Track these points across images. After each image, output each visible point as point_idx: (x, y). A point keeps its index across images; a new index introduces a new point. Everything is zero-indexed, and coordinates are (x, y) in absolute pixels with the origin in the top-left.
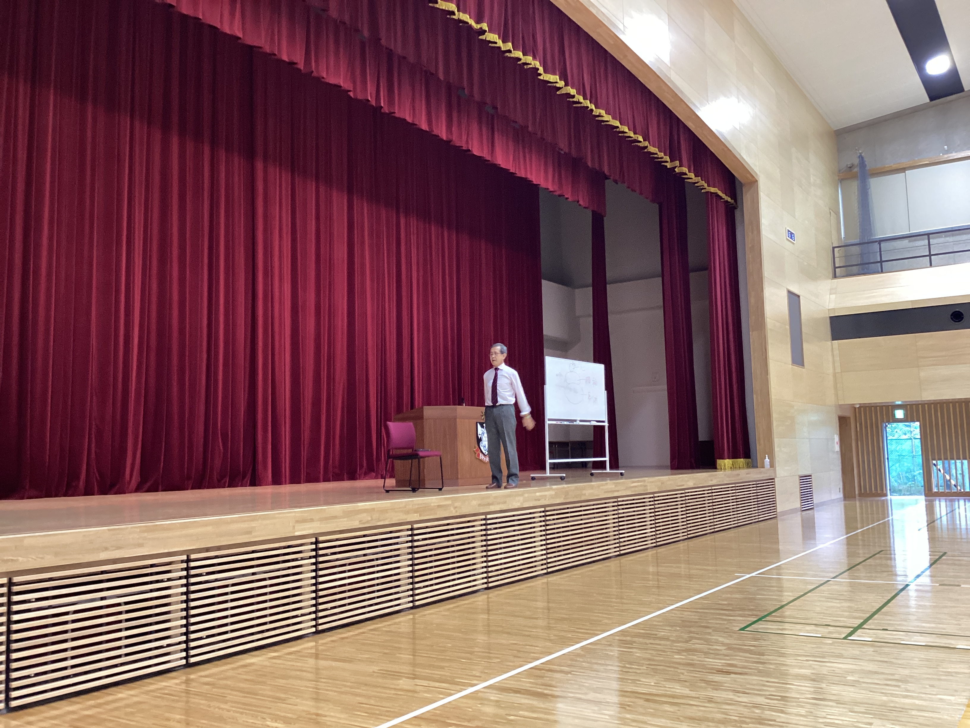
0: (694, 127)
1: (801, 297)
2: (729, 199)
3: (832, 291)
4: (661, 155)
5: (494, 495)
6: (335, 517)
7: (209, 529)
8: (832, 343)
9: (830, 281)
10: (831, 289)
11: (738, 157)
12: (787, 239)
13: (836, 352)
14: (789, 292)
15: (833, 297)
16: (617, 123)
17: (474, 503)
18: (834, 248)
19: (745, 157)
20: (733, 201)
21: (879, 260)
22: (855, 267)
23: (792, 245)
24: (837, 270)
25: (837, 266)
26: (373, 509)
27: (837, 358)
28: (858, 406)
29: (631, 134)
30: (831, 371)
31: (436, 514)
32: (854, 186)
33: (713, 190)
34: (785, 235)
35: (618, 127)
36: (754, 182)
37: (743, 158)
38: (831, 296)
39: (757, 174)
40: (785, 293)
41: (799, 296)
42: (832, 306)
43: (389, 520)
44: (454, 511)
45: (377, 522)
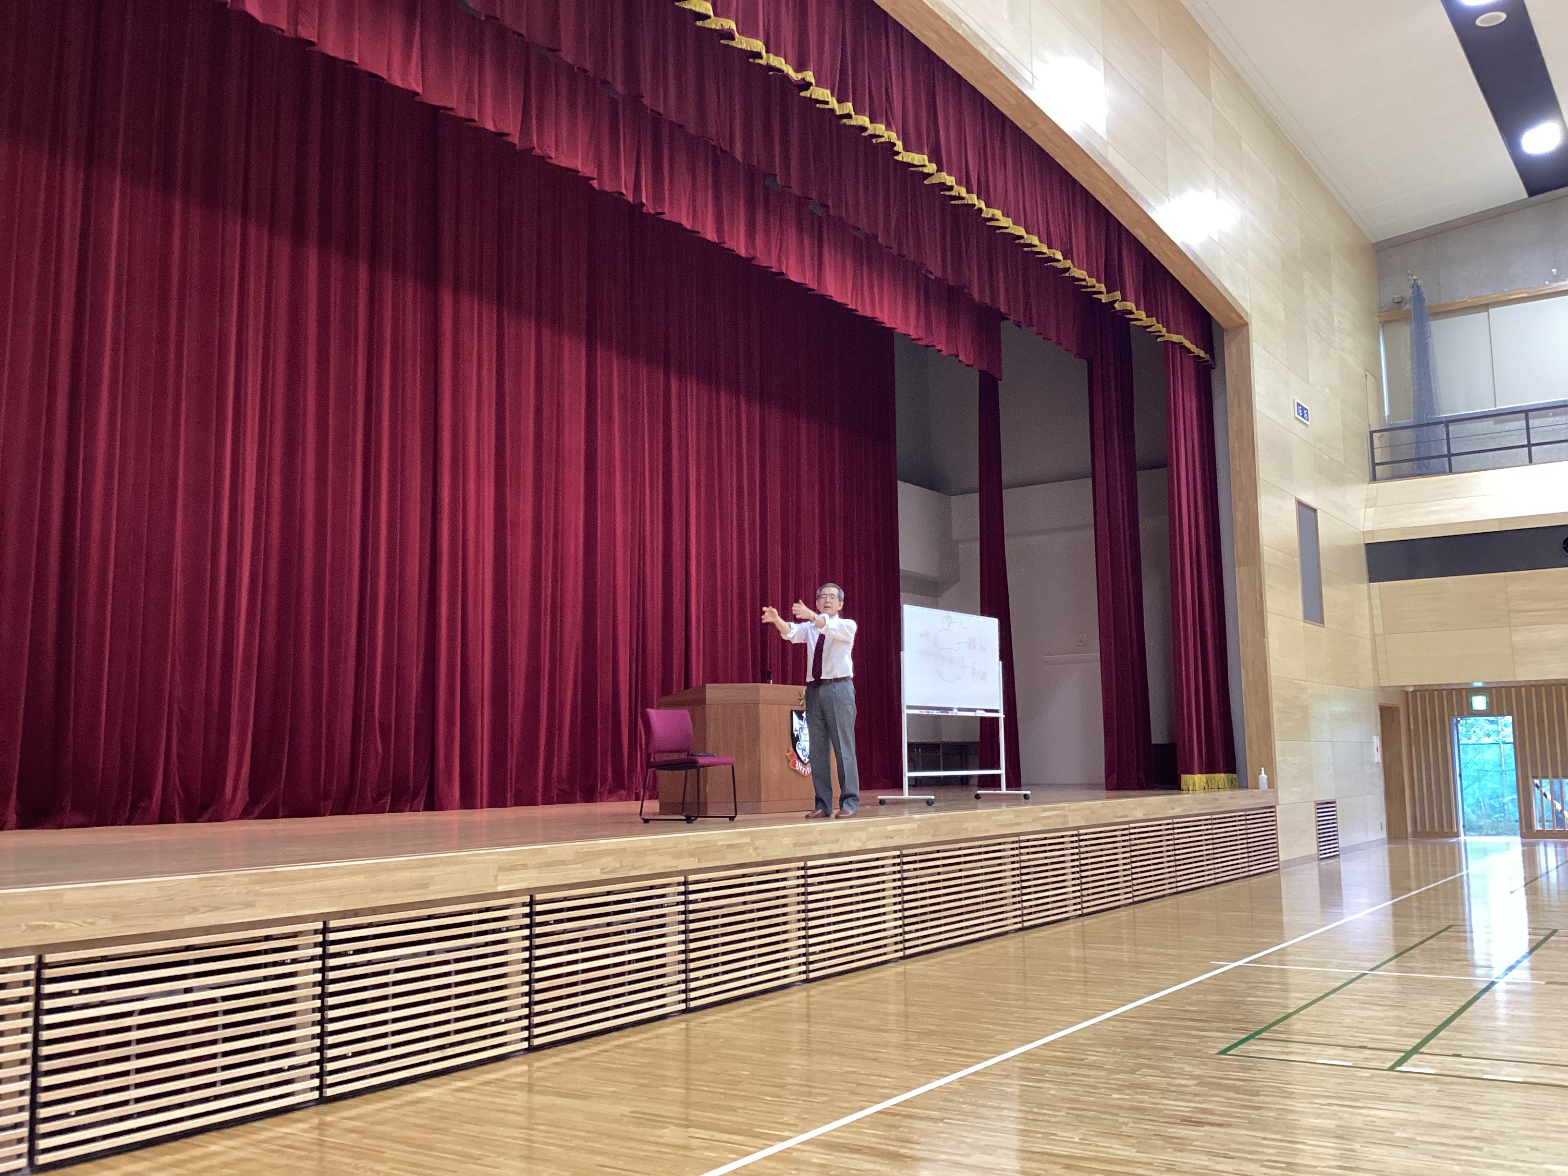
0: (1145, 237)
1: (1318, 511)
2: (1202, 354)
3: (1370, 502)
4: (1092, 281)
5: (818, 829)
6: (563, 862)
7: (360, 879)
8: (1369, 586)
9: (1366, 486)
10: (1367, 499)
11: (1217, 285)
12: (1296, 418)
13: (1376, 601)
14: (1300, 503)
15: (1371, 511)
16: (1020, 231)
17: (786, 841)
18: (1372, 433)
19: (1227, 286)
20: (1207, 357)
21: (1446, 453)
22: (1407, 464)
23: (1304, 427)
24: (1377, 467)
25: (1377, 461)
26: (624, 850)
27: (1377, 612)
28: (1411, 689)
29: (1044, 248)
30: (1368, 632)
31: (725, 858)
32: (1405, 332)
33: (1175, 338)
34: (1292, 411)
35: (1022, 237)
36: (1242, 326)
37: (1224, 286)
38: (1368, 510)
39: (1247, 313)
40: (1293, 506)
41: (1315, 511)
42: (1369, 526)
43: (649, 867)
44: (754, 854)
45: (630, 870)
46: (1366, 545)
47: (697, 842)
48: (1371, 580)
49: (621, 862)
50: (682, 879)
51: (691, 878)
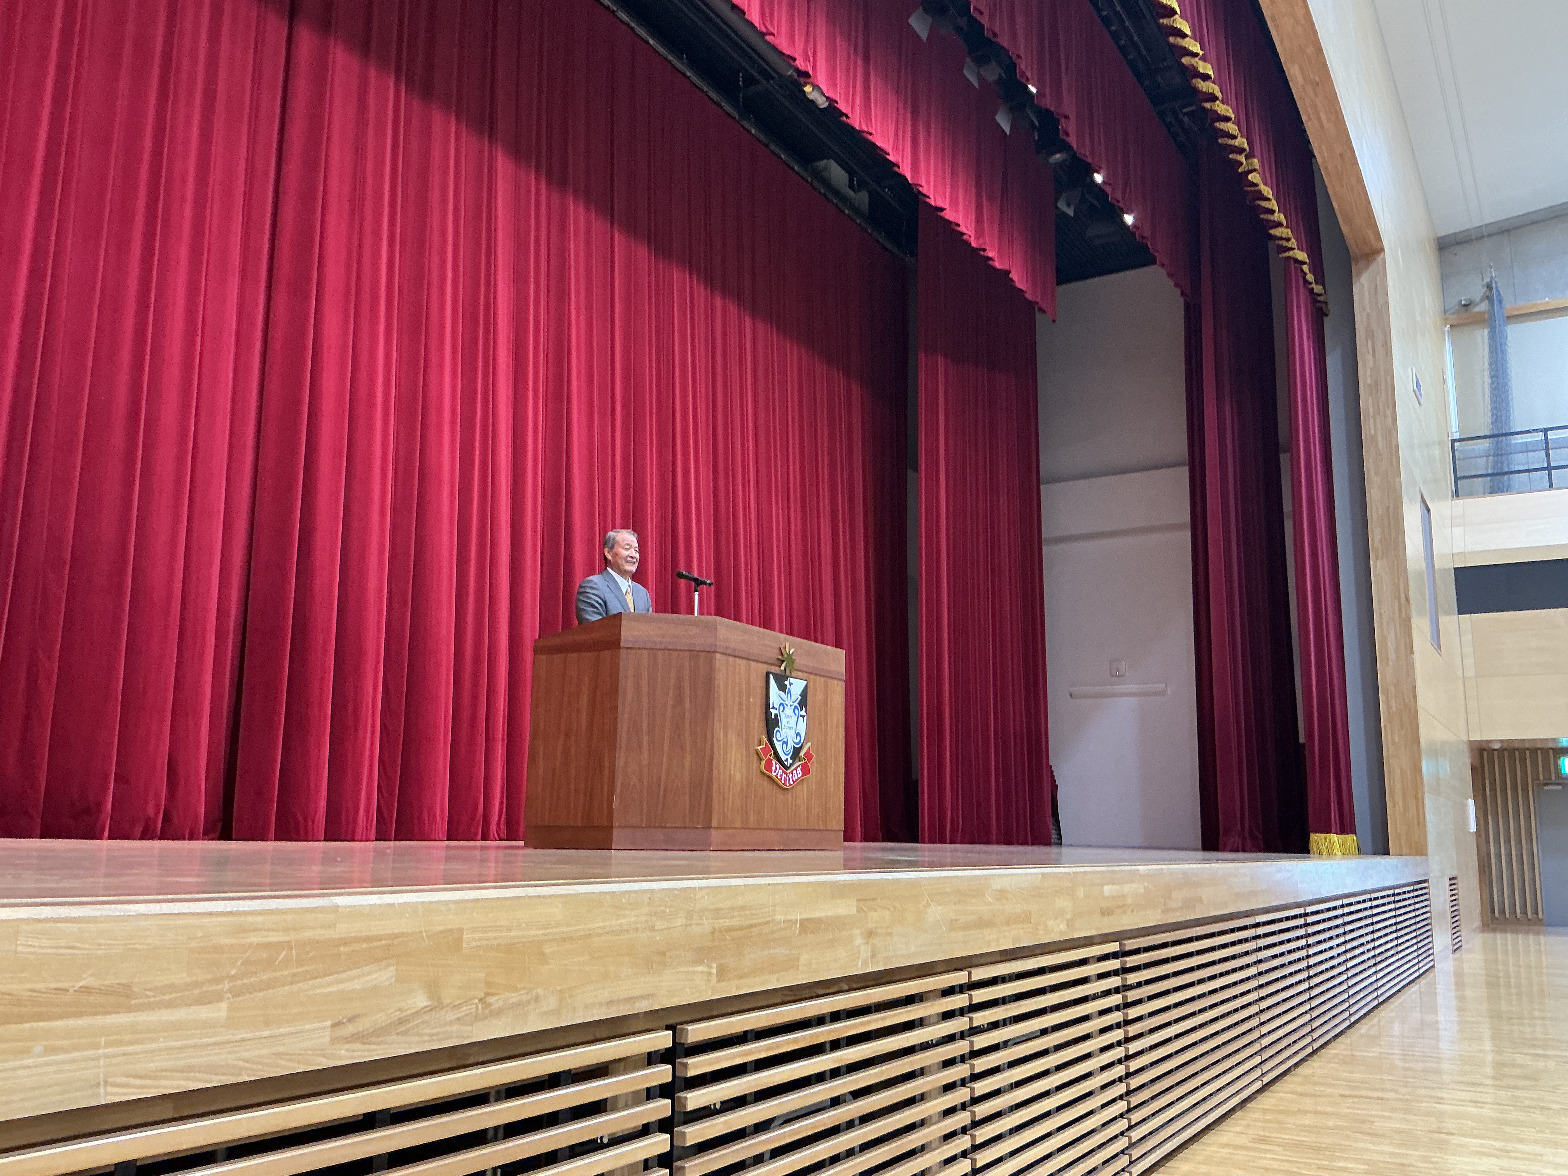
1: (1432, 515)
3: (1456, 521)
8: (1459, 618)
9: (1449, 502)
10: (1453, 517)
12: (1414, 391)
13: (1468, 638)
14: (1422, 497)
15: (1458, 530)
18: (1453, 441)
20: (1323, 296)
21: (1545, 465)
23: (1419, 407)
24: (1458, 480)
25: (1459, 475)
27: (1468, 649)
30: (1460, 672)
34: (1412, 381)
36: (1377, 249)
38: (1454, 529)
40: (1418, 496)
41: (1430, 511)
42: (1458, 547)
43: (551, 1002)
44: (865, 952)
45: (477, 1018)
46: (1455, 569)
47: (717, 912)
48: (1461, 612)
49: (433, 989)
50: (662, 1039)
51: (696, 1032)
